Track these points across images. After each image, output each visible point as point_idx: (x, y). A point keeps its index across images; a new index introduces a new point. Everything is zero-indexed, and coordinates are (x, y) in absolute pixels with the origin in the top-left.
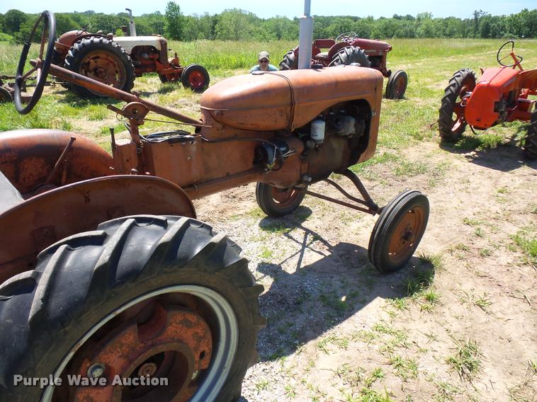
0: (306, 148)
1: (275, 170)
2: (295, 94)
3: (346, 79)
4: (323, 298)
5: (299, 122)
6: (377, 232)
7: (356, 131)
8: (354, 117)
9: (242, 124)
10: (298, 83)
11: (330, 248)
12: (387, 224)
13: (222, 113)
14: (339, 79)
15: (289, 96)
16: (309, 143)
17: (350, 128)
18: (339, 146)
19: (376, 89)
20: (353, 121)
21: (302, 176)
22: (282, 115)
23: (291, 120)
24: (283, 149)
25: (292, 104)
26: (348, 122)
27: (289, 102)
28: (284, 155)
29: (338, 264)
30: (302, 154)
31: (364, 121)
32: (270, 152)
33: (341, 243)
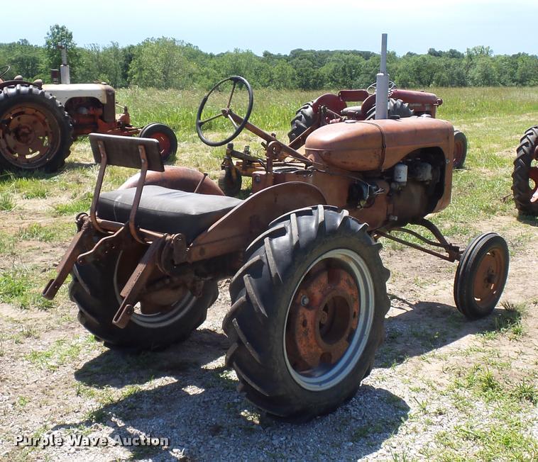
0: (391, 190)
1: (367, 207)
2: (386, 139)
3: (422, 128)
4: (415, 335)
5: (388, 164)
6: (461, 270)
7: (433, 177)
8: (429, 163)
9: (345, 162)
10: (387, 130)
11: (411, 306)
12: (471, 261)
13: (329, 153)
14: (418, 128)
15: (381, 141)
16: (393, 185)
17: (427, 174)
18: (417, 193)
19: (448, 138)
20: (430, 167)
21: (388, 216)
22: (375, 156)
23: (382, 161)
24: (374, 188)
25: (383, 147)
26: (426, 167)
27: (381, 145)
28: (376, 193)
29: (421, 315)
30: (388, 195)
31: (439, 168)
32: (365, 190)
33: (420, 302)
